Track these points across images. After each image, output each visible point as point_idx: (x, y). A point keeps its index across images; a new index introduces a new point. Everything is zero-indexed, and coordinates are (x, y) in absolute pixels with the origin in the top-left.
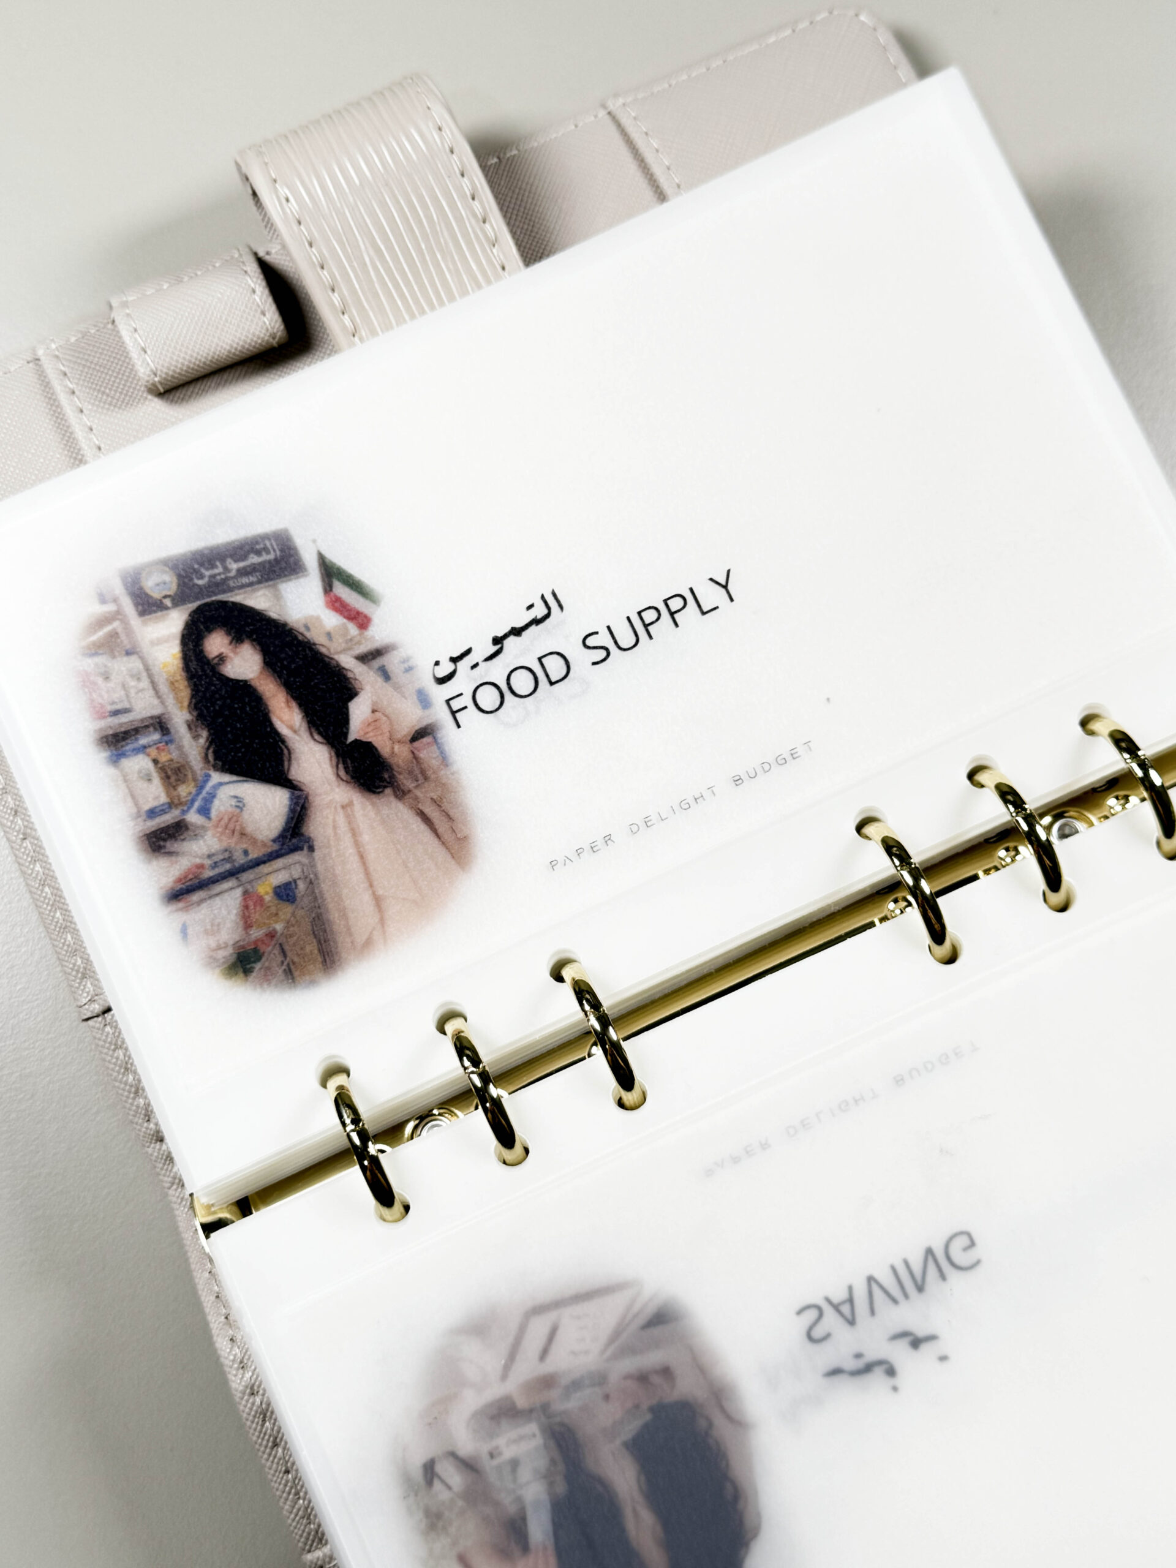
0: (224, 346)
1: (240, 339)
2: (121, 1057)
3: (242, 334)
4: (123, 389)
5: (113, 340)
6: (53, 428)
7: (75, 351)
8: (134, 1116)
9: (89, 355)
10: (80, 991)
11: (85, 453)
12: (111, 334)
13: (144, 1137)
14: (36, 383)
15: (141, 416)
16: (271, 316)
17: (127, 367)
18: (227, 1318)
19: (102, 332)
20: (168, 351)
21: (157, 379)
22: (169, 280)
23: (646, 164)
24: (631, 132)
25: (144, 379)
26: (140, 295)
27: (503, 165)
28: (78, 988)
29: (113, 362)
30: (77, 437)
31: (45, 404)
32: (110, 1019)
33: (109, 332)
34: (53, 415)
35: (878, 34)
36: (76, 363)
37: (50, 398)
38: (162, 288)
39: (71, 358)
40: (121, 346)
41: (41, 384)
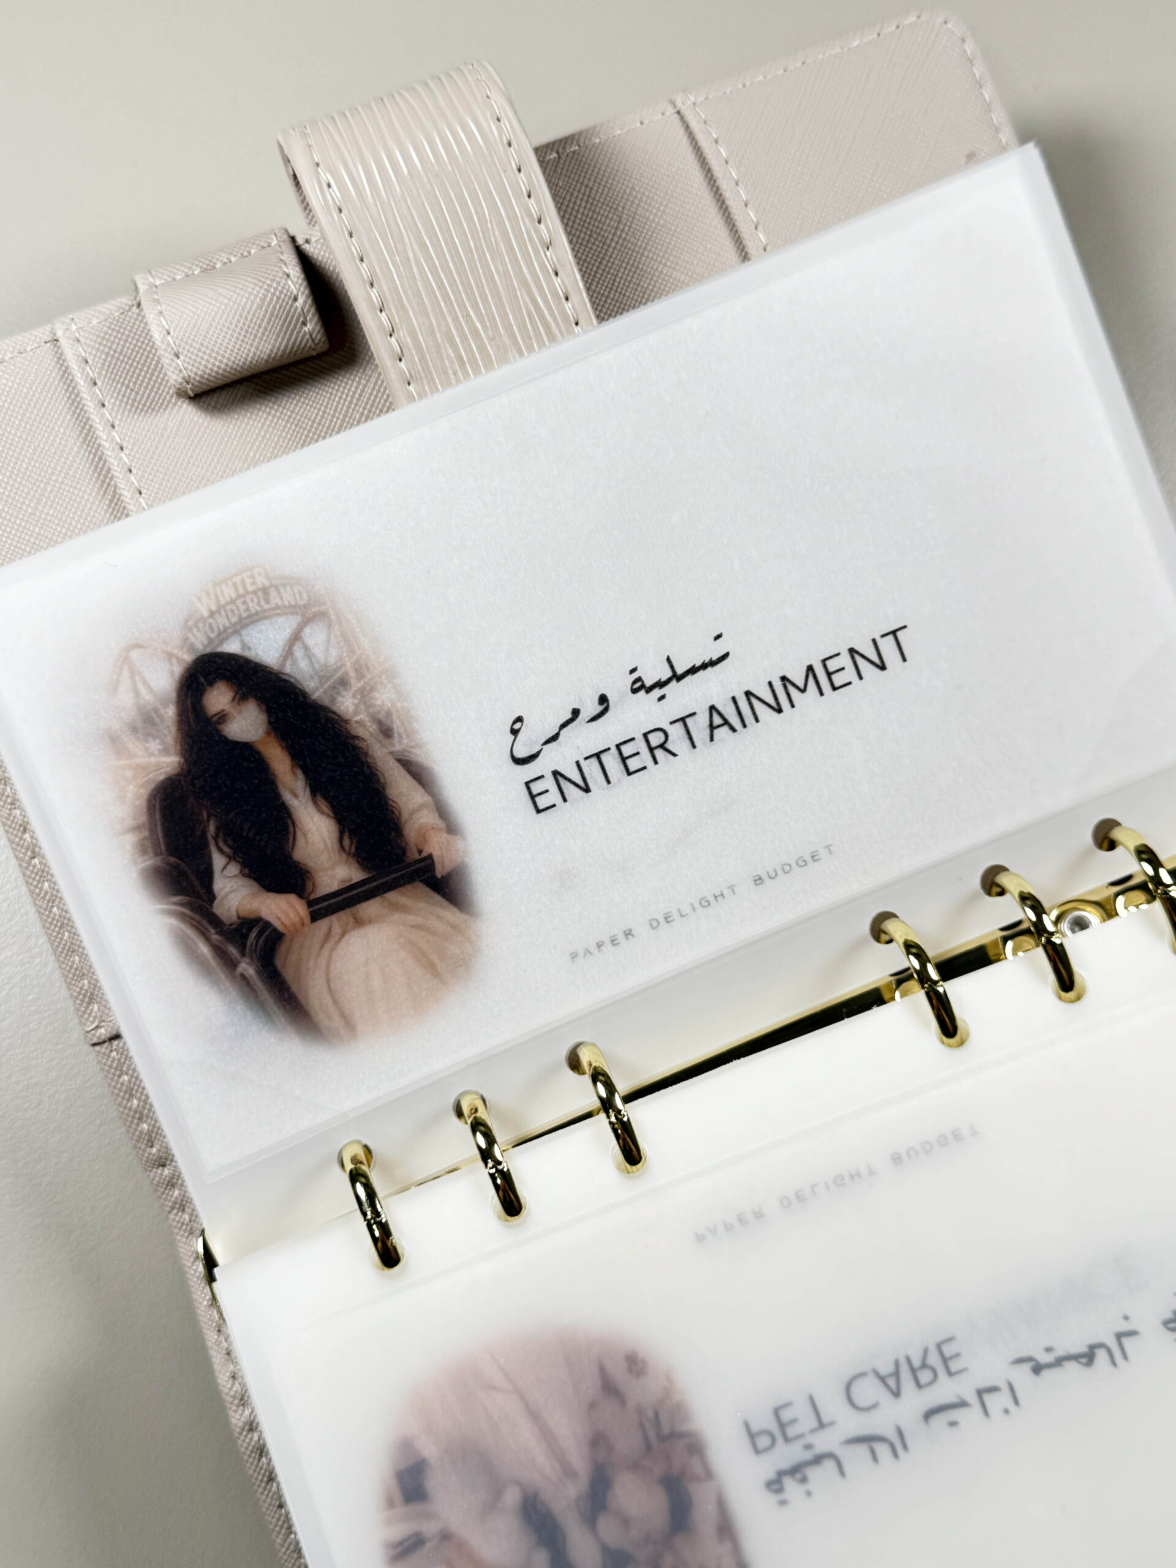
0: (263, 355)
1: (278, 348)
2: (126, 1082)
3: (281, 343)
4: (148, 384)
5: (139, 326)
6: (71, 419)
7: (98, 336)
8: (138, 1141)
9: (113, 342)
10: (86, 1016)
11: (106, 452)
12: (136, 319)
13: (146, 1161)
14: (54, 367)
15: (168, 419)
16: (312, 326)
17: (152, 359)
18: (228, 1354)
19: (126, 316)
20: (202, 358)
21: (188, 386)
22: (201, 264)
23: (712, 175)
24: (700, 137)
25: (175, 386)
26: (170, 280)
27: (562, 162)
28: (84, 1013)
29: (138, 352)
30: (97, 432)
31: (63, 392)
32: (117, 1045)
33: (135, 316)
34: (72, 404)
35: (966, 46)
36: (98, 349)
37: (69, 386)
38: (193, 274)
39: (92, 344)
40: (147, 334)
41: (60, 369)
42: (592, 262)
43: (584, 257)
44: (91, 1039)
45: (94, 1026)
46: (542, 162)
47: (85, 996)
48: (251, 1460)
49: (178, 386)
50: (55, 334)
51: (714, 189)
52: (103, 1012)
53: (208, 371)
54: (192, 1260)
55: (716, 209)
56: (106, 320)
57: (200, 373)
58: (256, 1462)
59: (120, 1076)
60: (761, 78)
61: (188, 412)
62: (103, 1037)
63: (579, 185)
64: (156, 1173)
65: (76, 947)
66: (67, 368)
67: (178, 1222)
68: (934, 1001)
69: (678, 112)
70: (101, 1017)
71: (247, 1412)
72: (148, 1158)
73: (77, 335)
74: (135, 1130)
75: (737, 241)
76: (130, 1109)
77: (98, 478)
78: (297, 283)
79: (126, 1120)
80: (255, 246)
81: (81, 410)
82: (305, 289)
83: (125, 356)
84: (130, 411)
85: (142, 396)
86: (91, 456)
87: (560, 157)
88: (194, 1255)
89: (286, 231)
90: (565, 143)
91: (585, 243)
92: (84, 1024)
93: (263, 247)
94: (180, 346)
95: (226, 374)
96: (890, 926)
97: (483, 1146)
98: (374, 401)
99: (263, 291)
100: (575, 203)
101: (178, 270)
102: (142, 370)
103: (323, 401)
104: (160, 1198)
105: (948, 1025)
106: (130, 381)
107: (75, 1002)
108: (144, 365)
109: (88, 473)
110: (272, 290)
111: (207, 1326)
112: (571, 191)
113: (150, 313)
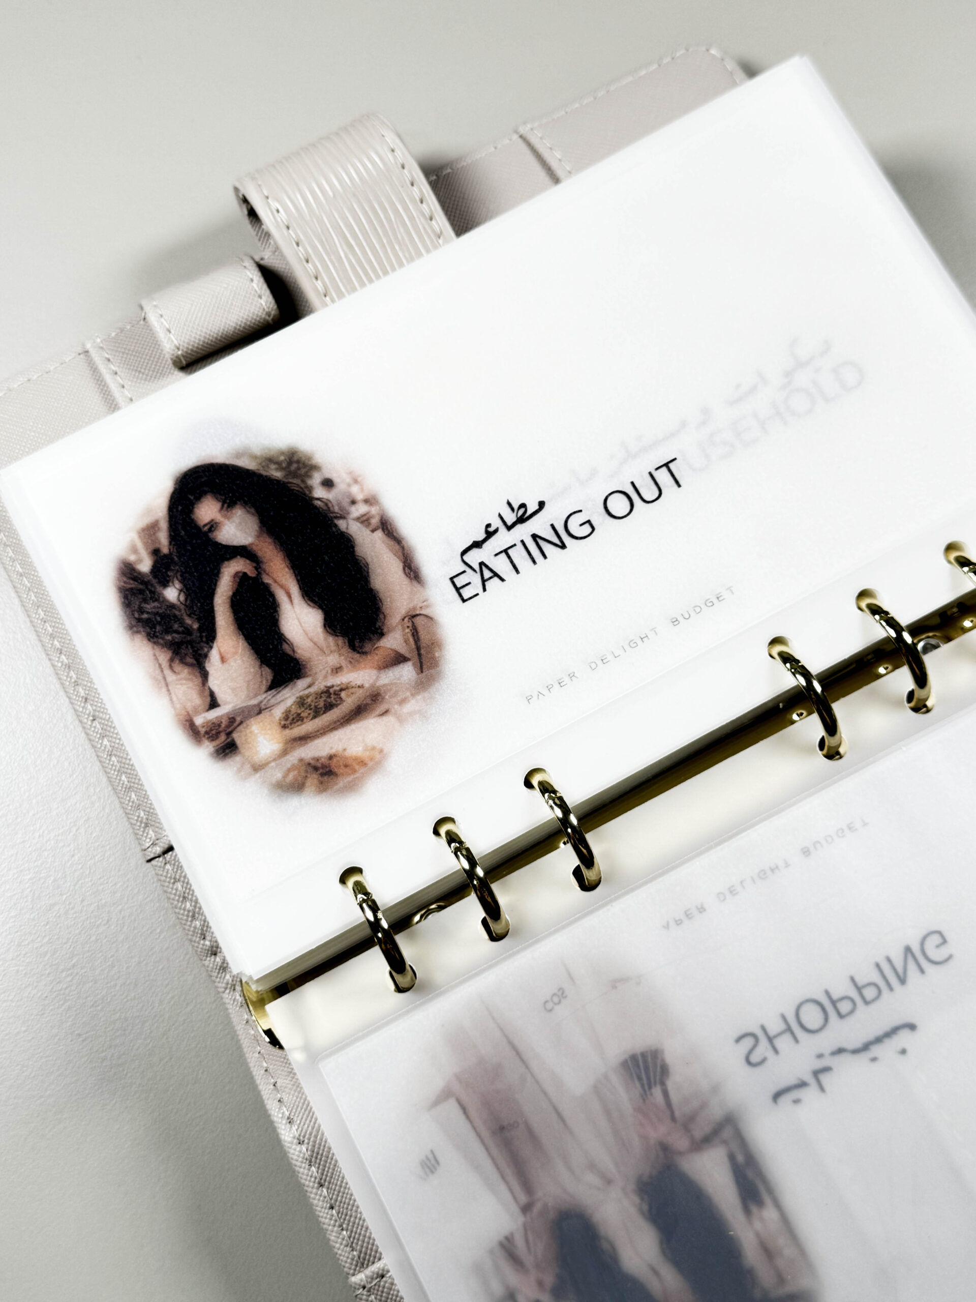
0: (231, 324)
1: (243, 318)
2: (180, 888)
3: (244, 314)
4: (155, 368)
5: (146, 331)
7: (116, 343)
8: (192, 935)
10: (143, 838)
12: (143, 328)
13: (201, 952)
14: (86, 370)
16: (266, 299)
20: (188, 330)
21: (180, 352)
24: (539, 148)
25: (170, 356)
27: (441, 180)
28: (141, 835)
29: (146, 349)
31: (94, 385)
32: (171, 858)
33: (141, 326)
35: (725, 63)
36: (116, 351)
37: (98, 379)
39: (112, 348)
41: (91, 370)
44: (149, 856)
45: (150, 843)
47: (141, 822)
50: (85, 348)
52: (156, 832)
56: (121, 332)
59: (174, 883)
60: (578, 105)
62: (158, 852)
64: (210, 961)
65: (132, 785)
69: (521, 136)
70: (155, 836)
72: (202, 949)
73: (101, 345)
74: (190, 926)
79: (182, 918)
83: (136, 352)
87: (439, 178)
90: (442, 169)
92: (142, 845)
107: (133, 828)
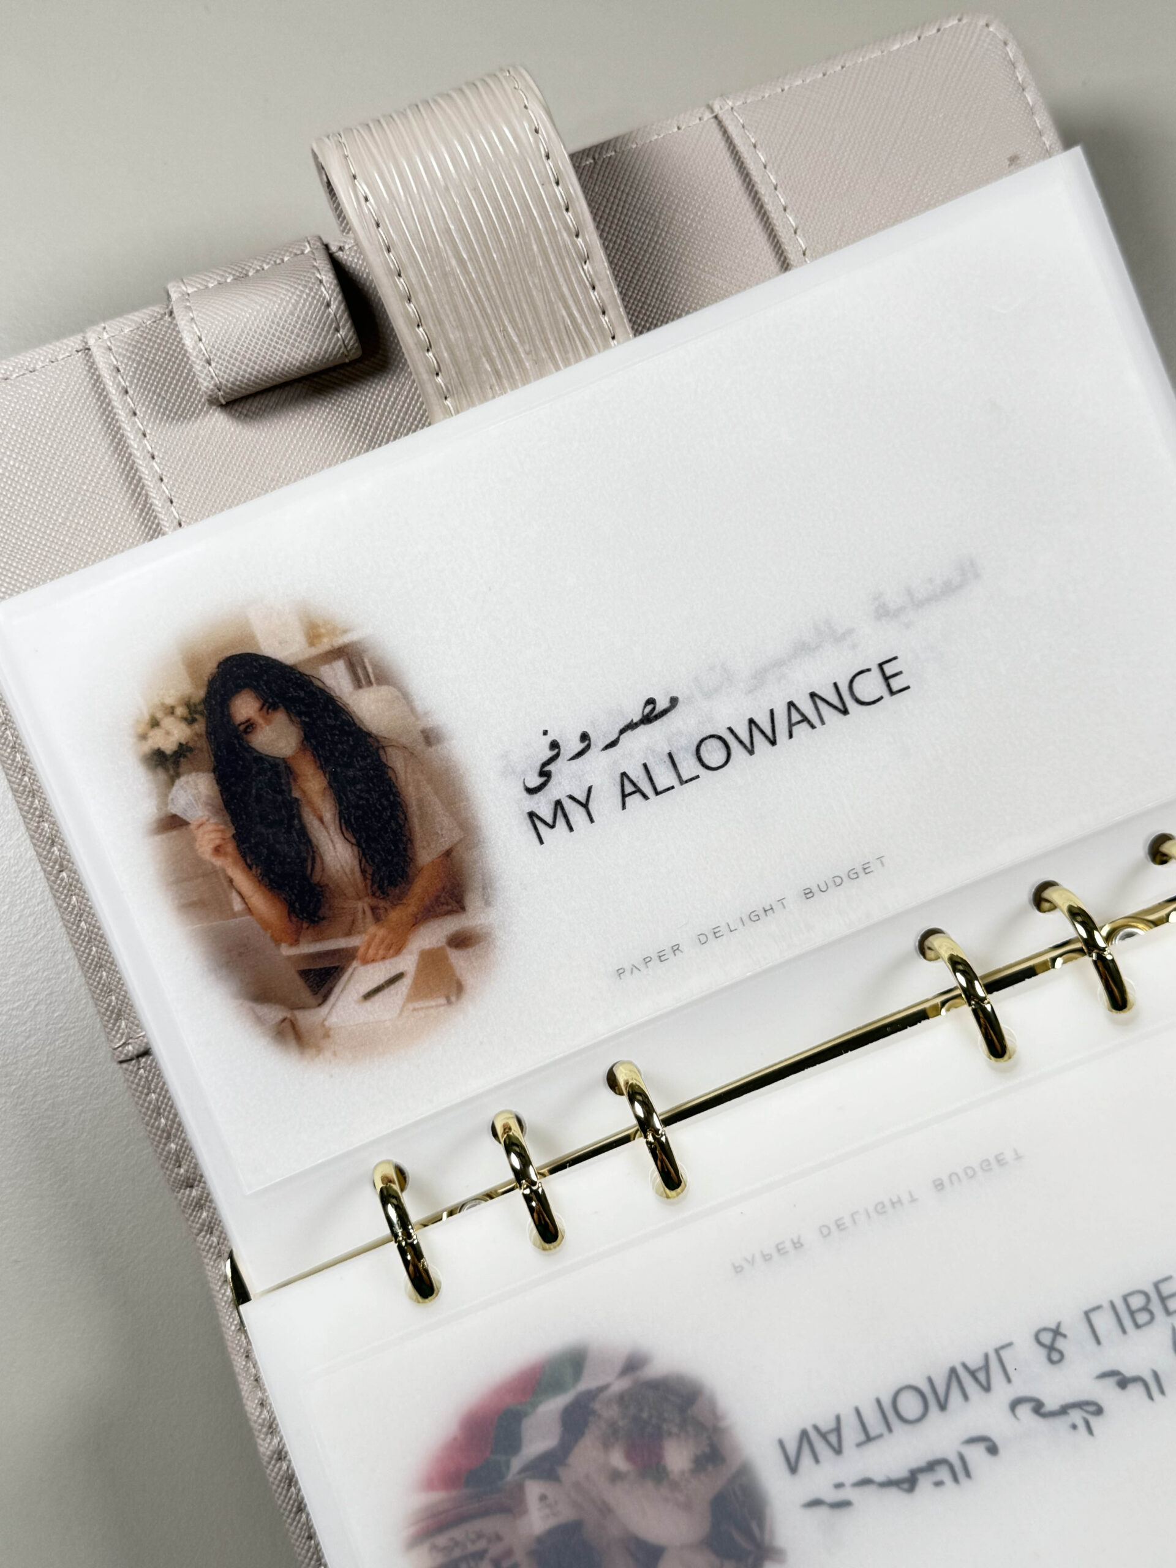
0: (294, 362)
1: (311, 355)
2: (154, 1101)
3: (313, 350)
4: (180, 392)
5: (171, 334)
6: (102, 428)
7: (130, 345)
8: (165, 1161)
9: (145, 350)
10: (114, 1033)
11: (137, 461)
12: (168, 328)
13: (174, 1182)
14: (86, 376)
15: (200, 428)
16: (345, 332)
17: (184, 367)
18: (256, 1380)
19: (158, 324)
20: (234, 365)
21: (220, 393)
22: (234, 272)
23: (750, 180)
24: (738, 141)
25: (206, 393)
26: (202, 287)
27: (598, 167)
28: (112, 1029)
29: (170, 360)
30: (128, 441)
31: (94, 401)
32: (145, 1063)
33: (167, 325)
34: (103, 414)
35: (1008, 49)
36: (130, 358)
37: (101, 394)
38: (226, 282)
39: (124, 352)
40: (179, 342)
41: (91, 378)
42: (629, 267)
43: (620, 263)
44: (119, 1057)
45: (121, 1043)
46: (578, 168)
47: (112, 1012)
48: (279, 1490)
49: (210, 393)
50: (86, 343)
51: (753, 194)
52: (130, 1028)
53: (239, 378)
54: (220, 1284)
55: (755, 214)
56: (138, 328)
57: (231, 379)
58: (284, 1492)
59: (147, 1094)
60: (799, 82)
61: (219, 420)
62: (130, 1054)
63: (615, 191)
64: (184, 1194)
65: (104, 963)
66: (99, 376)
67: (206, 1245)
68: (982, 1020)
69: (716, 117)
70: (129, 1033)
71: (276, 1441)
72: (175, 1178)
73: (109, 344)
74: (163, 1149)
75: (775, 246)
76: (158, 1128)
77: (128, 488)
78: (329, 288)
79: (154, 1139)
80: (288, 254)
81: (113, 419)
82: (338, 295)
83: (157, 364)
84: (162, 418)
85: (174, 404)
86: (122, 465)
87: (596, 163)
88: (222, 1279)
89: (320, 239)
90: (602, 148)
91: (621, 249)
92: (112, 1041)
93: (296, 255)
94: (211, 352)
95: (258, 381)
96: (935, 941)
97: (518, 1166)
98: (408, 409)
99: (295, 297)
100: (611, 209)
101: (211, 278)
102: (173, 378)
103: (356, 409)
104: (188, 1220)
105: (997, 1046)
106: (161, 389)
107: (102, 1018)
108: (175, 373)
109: (119, 482)
110: (305, 296)
111: (235, 1352)
112: (607, 196)
113: (182, 320)
